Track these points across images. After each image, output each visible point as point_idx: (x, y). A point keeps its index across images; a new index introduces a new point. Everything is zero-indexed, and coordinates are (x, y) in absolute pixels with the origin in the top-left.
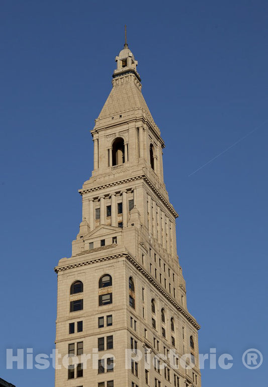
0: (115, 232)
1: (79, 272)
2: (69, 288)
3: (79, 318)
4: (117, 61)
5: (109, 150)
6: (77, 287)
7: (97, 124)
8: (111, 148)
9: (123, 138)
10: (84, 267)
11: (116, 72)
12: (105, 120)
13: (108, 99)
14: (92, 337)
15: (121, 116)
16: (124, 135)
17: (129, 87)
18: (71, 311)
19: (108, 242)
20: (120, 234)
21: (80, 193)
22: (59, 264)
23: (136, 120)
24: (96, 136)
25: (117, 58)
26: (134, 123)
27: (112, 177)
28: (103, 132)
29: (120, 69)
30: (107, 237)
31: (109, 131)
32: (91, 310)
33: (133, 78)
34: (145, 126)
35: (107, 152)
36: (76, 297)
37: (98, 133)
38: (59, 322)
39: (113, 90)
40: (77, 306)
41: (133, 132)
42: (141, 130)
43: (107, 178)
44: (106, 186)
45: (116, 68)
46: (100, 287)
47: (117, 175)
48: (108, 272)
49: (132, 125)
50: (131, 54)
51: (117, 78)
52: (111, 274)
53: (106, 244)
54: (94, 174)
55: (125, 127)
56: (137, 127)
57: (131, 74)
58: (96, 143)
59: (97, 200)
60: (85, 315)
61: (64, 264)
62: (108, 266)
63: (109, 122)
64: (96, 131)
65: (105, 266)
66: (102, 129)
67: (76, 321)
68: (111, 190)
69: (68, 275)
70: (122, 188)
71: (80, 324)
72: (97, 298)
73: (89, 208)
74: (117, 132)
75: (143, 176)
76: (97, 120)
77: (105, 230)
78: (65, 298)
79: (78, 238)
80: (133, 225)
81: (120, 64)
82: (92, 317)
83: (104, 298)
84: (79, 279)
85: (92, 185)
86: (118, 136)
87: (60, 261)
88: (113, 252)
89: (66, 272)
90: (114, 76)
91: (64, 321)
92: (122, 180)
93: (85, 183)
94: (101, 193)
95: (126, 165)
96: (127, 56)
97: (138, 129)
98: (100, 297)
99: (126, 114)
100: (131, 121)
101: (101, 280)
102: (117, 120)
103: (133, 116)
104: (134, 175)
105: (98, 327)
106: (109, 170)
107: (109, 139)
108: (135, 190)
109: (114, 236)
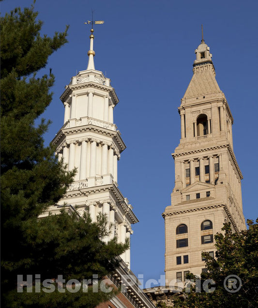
0: (208, 187)
1: (184, 217)
2: (175, 230)
3: (185, 252)
4: (196, 53)
5: (194, 124)
6: (182, 229)
7: (183, 102)
8: (195, 122)
9: (207, 115)
10: (188, 214)
11: (196, 62)
12: (191, 100)
13: (191, 83)
14: (197, 268)
15: (204, 97)
16: (207, 112)
17: (208, 74)
18: (177, 247)
19: (203, 195)
20: (213, 189)
21: (173, 156)
22: (166, 211)
23: (218, 101)
24: (182, 112)
25: (197, 51)
26: (216, 104)
27: (198, 145)
28: (189, 109)
29: (199, 60)
30: (202, 191)
31: (194, 109)
32: (195, 247)
33: (211, 67)
34: (224, 106)
35: (193, 125)
36: (182, 236)
37: (184, 109)
38: (167, 255)
39: (194, 76)
40: (182, 243)
41: (215, 110)
42: (222, 109)
43: (194, 146)
44: (195, 151)
45: (196, 58)
46: (202, 230)
47: (202, 144)
48: (208, 218)
49: (214, 104)
50: (208, 48)
51: (197, 67)
52: (212, 220)
53: (201, 196)
54: (181, 141)
55: (209, 106)
56: (218, 106)
57: (210, 64)
58: (183, 117)
59: (187, 162)
60: (191, 251)
61: (170, 210)
62: (208, 213)
63: (194, 101)
64: (183, 108)
65: (206, 214)
66: (188, 107)
67: (182, 255)
68: (200, 155)
69: (174, 219)
70: (210, 154)
71: (186, 258)
72: (200, 238)
73: (181, 168)
74: (201, 109)
75: (228, 145)
76: (183, 99)
77: (199, 185)
78: (171, 237)
79: (175, 191)
80: (222, 183)
81: (199, 55)
82: (197, 252)
83: (205, 238)
84: (183, 222)
85: (183, 150)
86: (201, 113)
87: (166, 208)
88: (213, 203)
89: (172, 217)
90: (194, 65)
91: (172, 255)
92: (209, 147)
93: (177, 148)
94: (191, 157)
95: (210, 136)
96: (205, 49)
97: (219, 108)
98: (202, 237)
99: (209, 96)
100: (214, 102)
101: (202, 224)
102: (201, 100)
103: (215, 98)
104: (219, 144)
105: (201, 260)
106: (194, 139)
107: (194, 115)
108: (220, 156)
109: (208, 190)
